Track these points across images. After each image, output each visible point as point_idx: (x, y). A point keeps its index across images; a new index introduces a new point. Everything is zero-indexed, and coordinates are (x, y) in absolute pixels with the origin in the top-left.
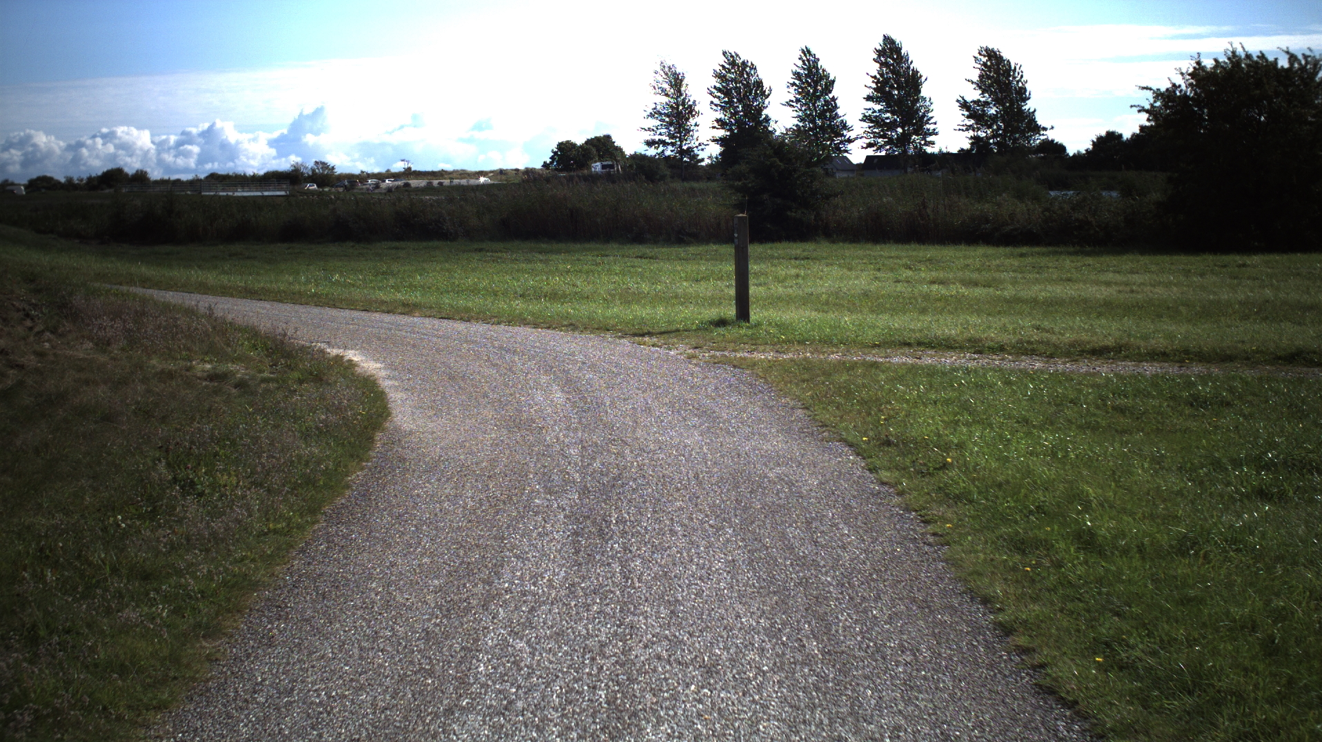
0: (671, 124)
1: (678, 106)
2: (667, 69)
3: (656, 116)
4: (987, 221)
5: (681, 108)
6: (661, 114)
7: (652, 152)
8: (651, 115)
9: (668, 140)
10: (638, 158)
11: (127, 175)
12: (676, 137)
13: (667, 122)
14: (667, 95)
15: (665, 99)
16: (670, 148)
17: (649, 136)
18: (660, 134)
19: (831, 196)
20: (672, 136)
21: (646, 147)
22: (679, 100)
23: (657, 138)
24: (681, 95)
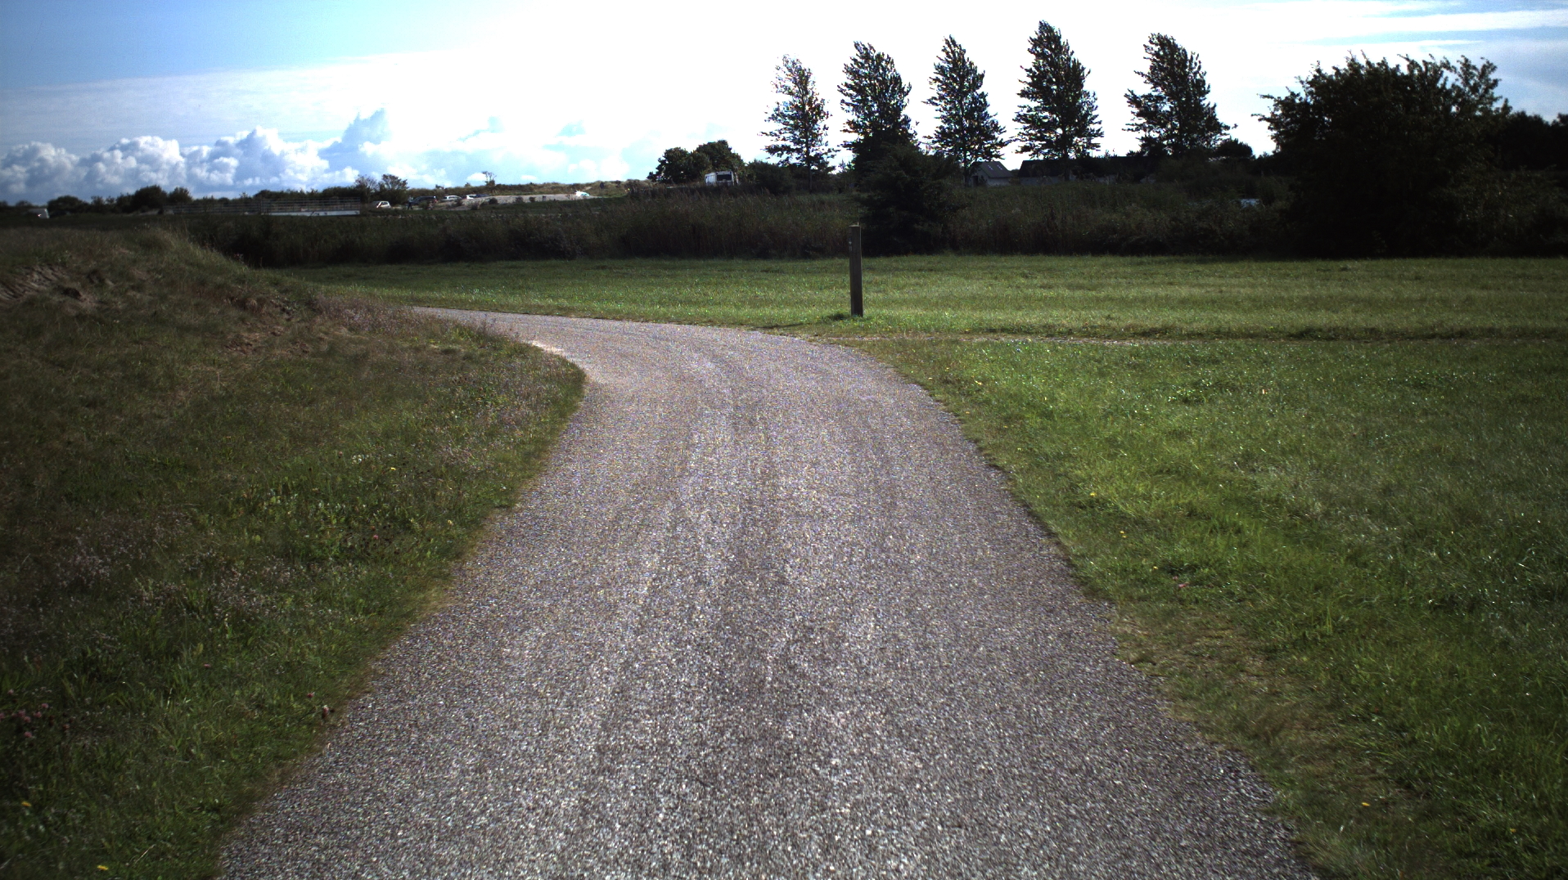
0: (796, 127)
1: (804, 105)
2: (790, 65)
3: (779, 118)
4: (1115, 231)
5: (807, 108)
6: (784, 116)
7: (774, 160)
8: (773, 118)
9: (793, 146)
10: (758, 167)
11: (164, 194)
12: (802, 143)
13: (791, 125)
14: (791, 93)
15: (790, 98)
16: (795, 155)
17: (771, 142)
18: (784, 139)
19: (958, 208)
20: (796, 141)
21: (768, 155)
22: (805, 98)
23: (780, 143)
24: (807, 93)
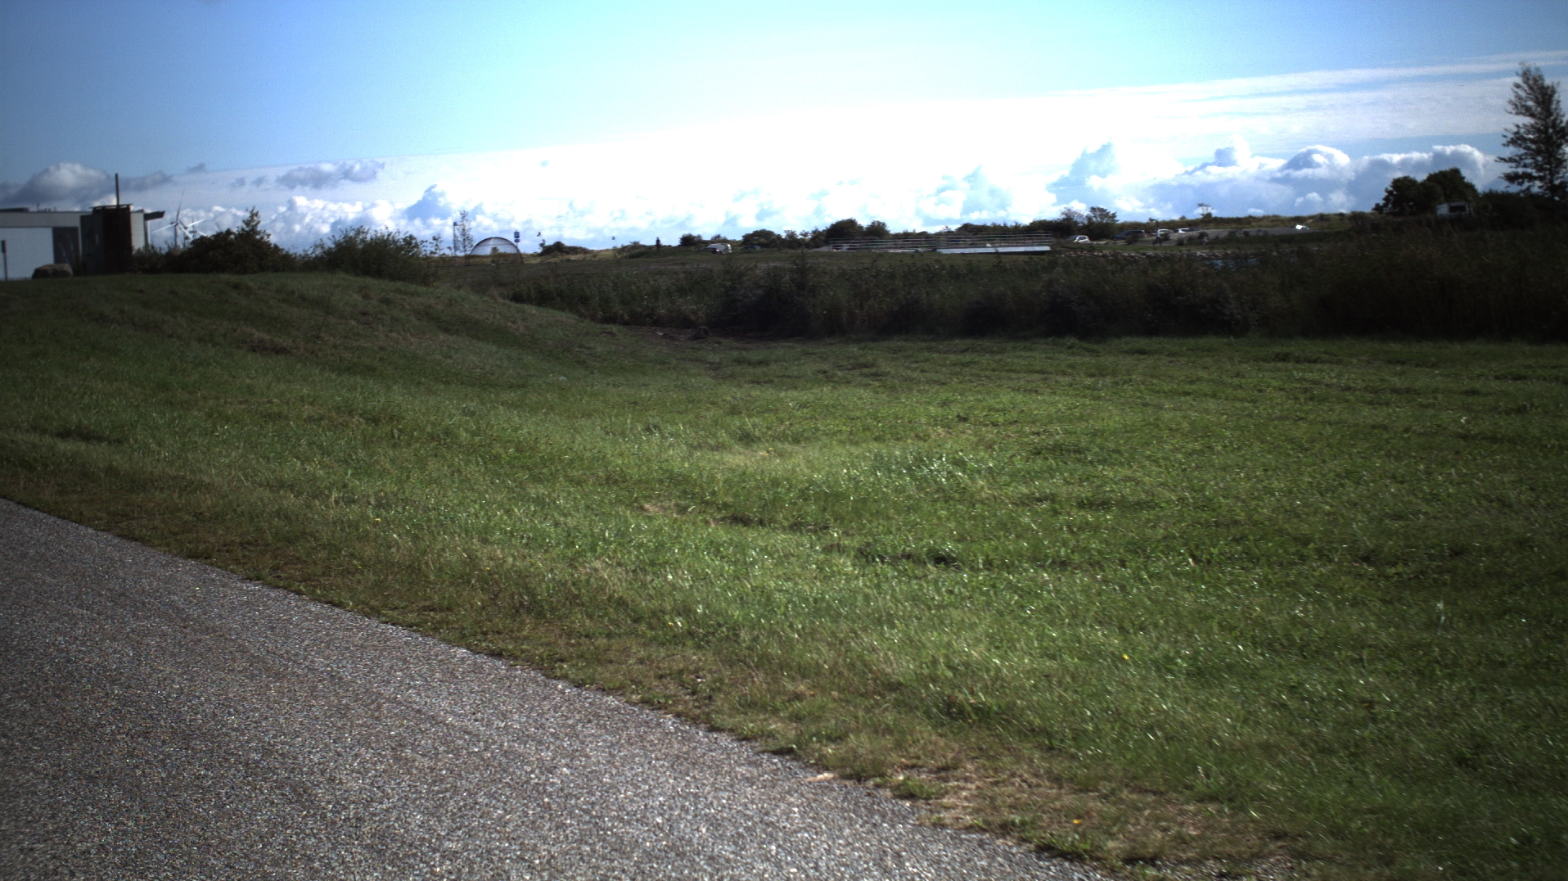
0: (1538, 152)
1: (1547, 128)
2: (1531, 82)
3: (1519, 142)
5: (1551, 131)
6: (1525, 140)
7: (1514, 188)
8: (1513, 142)
9: (1535, 174)
10: (1491, 196)
11: (861, 227)
12: (1546, 169)
13: (1533, 150)
14: (1532, 115)
15: (1528, 120)
16: (1538, 183)
17: (1507, 168)
18: (1525, 166)
20: (1539, 168)
21: (1506, 183)
22: (1548, 121)
23: (1520, 170)
24: (1551, 114)
